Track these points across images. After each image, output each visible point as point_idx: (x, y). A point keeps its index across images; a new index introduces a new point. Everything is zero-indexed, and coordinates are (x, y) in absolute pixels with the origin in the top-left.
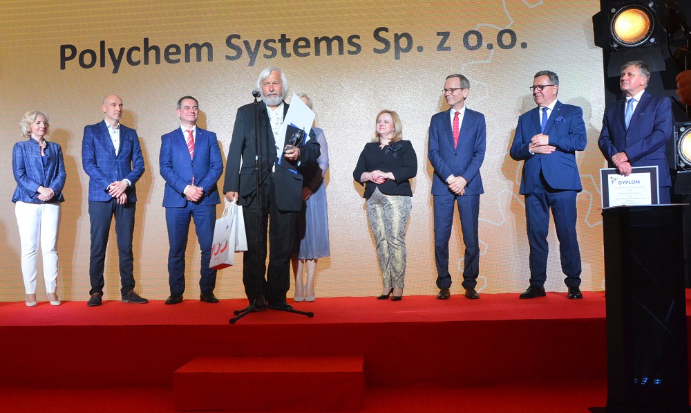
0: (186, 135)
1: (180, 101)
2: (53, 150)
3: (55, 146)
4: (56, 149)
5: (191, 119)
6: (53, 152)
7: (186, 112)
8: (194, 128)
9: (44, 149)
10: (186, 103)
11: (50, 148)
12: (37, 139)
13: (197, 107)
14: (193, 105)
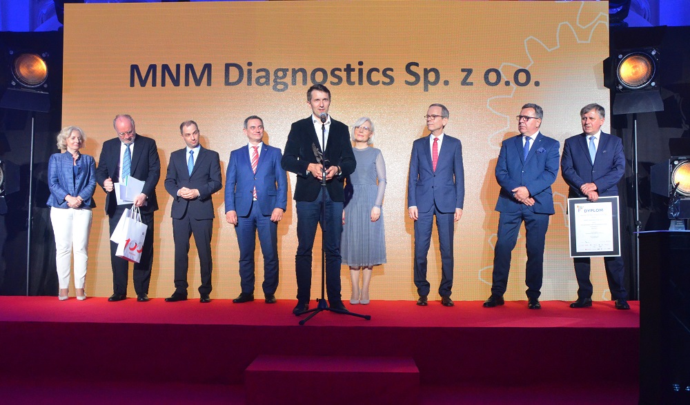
0: (251, 151)
1: (246, 121)
2: (85, 161)
3: (88, 158)
4: (89, 161)
5: (258, 138)
6: (85, 163)
7: (252, 131)
8: (260, 145)
9: (77, 160)
10: (253, 123)
11: (83, 159)
12: (72, 152)
13: (262, 127)
14: (258, 125)
